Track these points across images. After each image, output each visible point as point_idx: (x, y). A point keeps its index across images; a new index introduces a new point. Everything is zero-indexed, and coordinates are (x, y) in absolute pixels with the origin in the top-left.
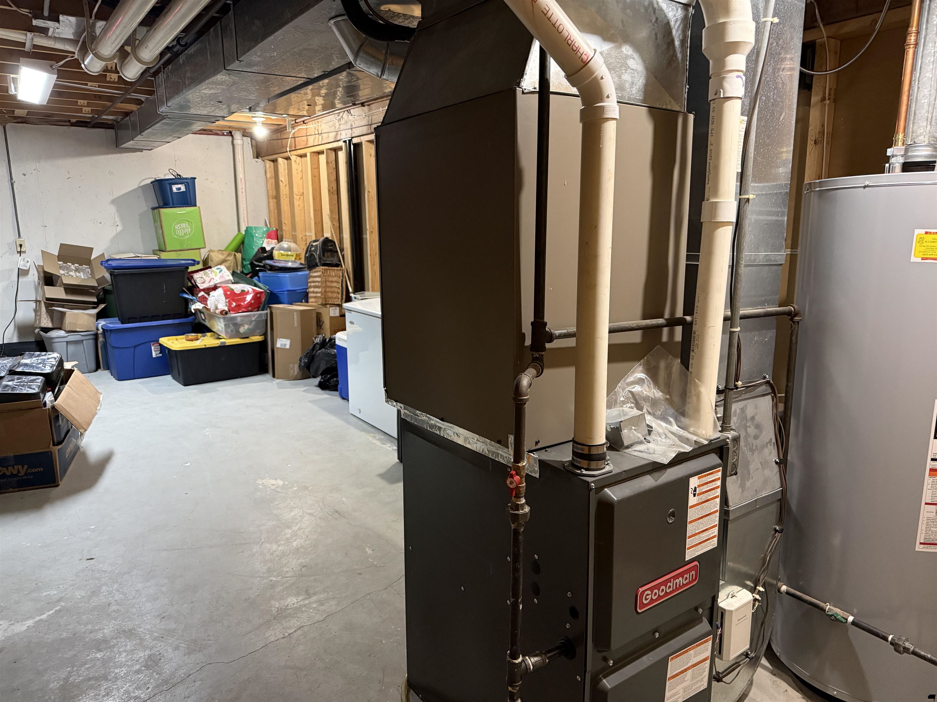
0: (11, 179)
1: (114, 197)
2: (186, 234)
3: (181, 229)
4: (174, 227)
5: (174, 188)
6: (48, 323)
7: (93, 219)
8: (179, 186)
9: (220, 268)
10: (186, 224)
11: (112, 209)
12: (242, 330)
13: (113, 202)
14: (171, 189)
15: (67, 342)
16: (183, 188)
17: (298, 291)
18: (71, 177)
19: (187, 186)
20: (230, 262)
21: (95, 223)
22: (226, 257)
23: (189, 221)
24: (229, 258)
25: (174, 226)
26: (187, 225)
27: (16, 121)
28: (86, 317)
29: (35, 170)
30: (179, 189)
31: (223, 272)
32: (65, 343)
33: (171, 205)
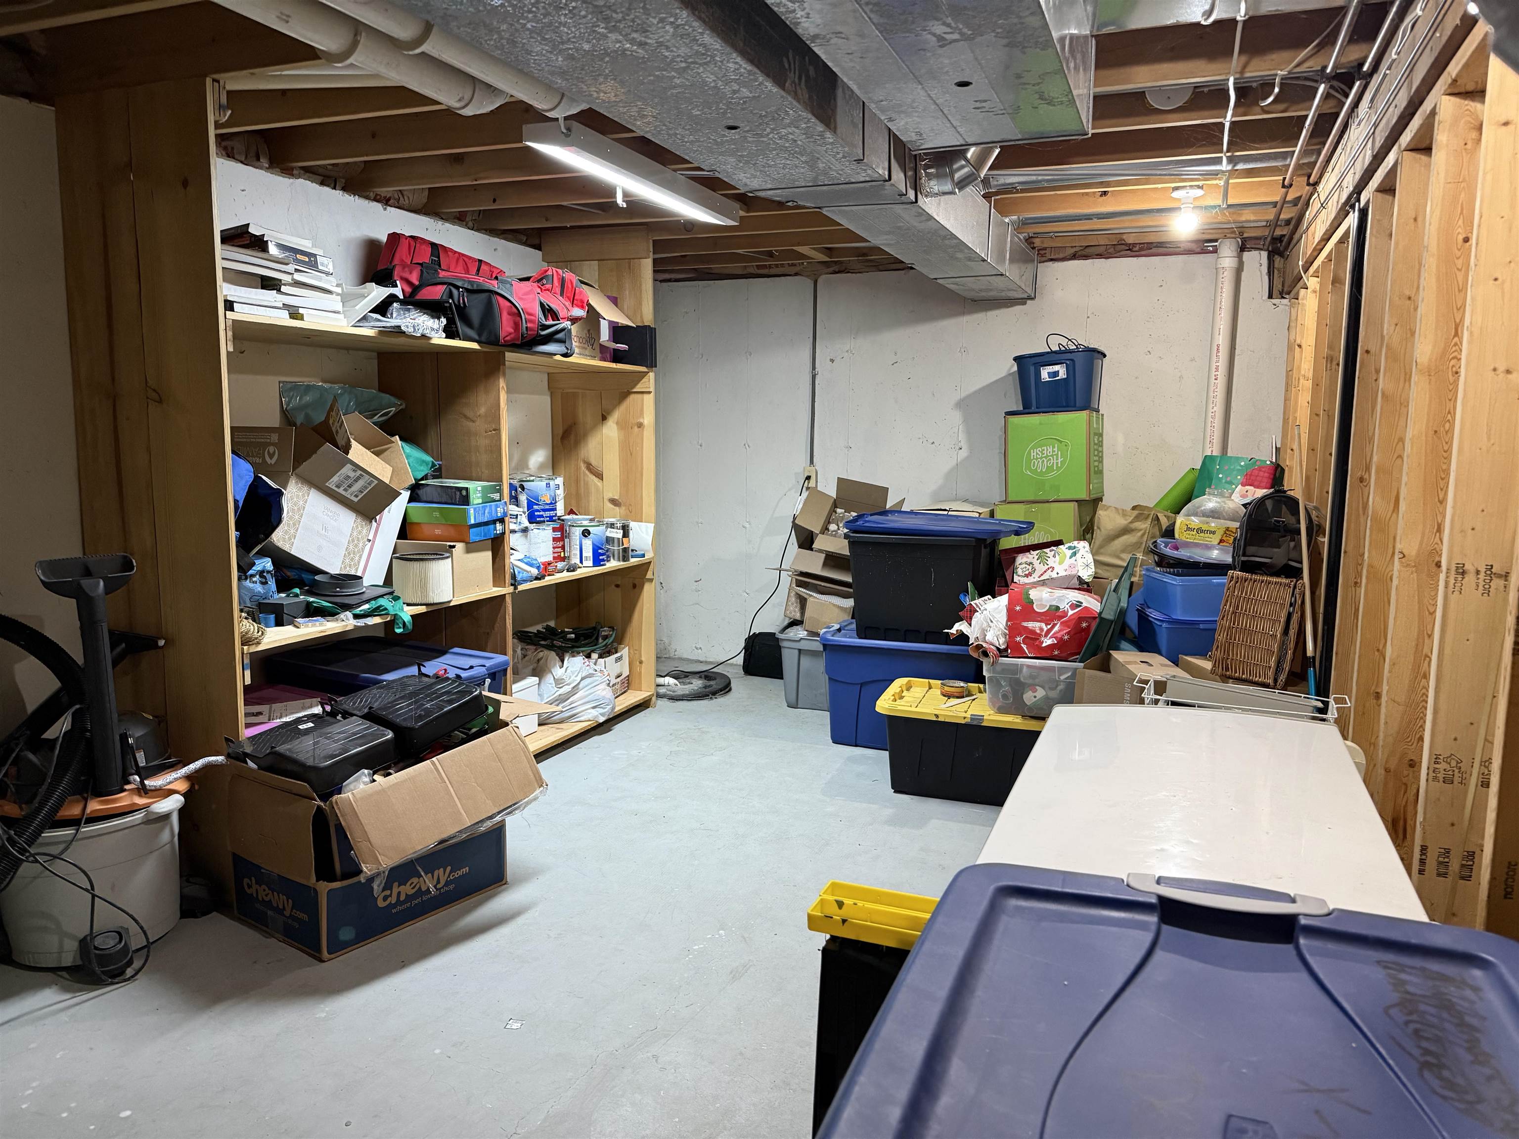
0: (814, 368)
1: (963, 395)
2: (1050, 469)
3: (1041, 458)
4: (1029, 453)
5: (1045, 373)
6: (795, 611)
7: (921, 436)
8: (1056, 368)
9: (1075, 547)
10: (1054, 447)
11: (957, 417)
12: (1029, 698)
13: (961, 404)
14: (1038, 374)
15: (800, 650)
16: (1061, 371)
17: (1201, 626)
18: (899, 361)
19: (1071, 368)
20: (1140, 534)
21: (925, 442)
22: (1131, 522)
23: (1061, 442)
24: (1138, 525)
25: (1030, 451)
26: (1056, 449)
27: (831, 269)
28: (837, 610)
29: (847, 351)
30: (1056, 374)
31: (1078, 556)
32: (797, 651)
33: (1033, 409)
